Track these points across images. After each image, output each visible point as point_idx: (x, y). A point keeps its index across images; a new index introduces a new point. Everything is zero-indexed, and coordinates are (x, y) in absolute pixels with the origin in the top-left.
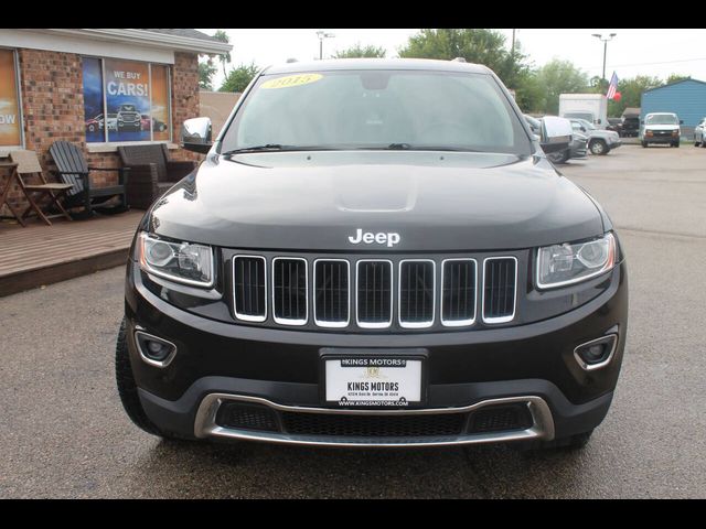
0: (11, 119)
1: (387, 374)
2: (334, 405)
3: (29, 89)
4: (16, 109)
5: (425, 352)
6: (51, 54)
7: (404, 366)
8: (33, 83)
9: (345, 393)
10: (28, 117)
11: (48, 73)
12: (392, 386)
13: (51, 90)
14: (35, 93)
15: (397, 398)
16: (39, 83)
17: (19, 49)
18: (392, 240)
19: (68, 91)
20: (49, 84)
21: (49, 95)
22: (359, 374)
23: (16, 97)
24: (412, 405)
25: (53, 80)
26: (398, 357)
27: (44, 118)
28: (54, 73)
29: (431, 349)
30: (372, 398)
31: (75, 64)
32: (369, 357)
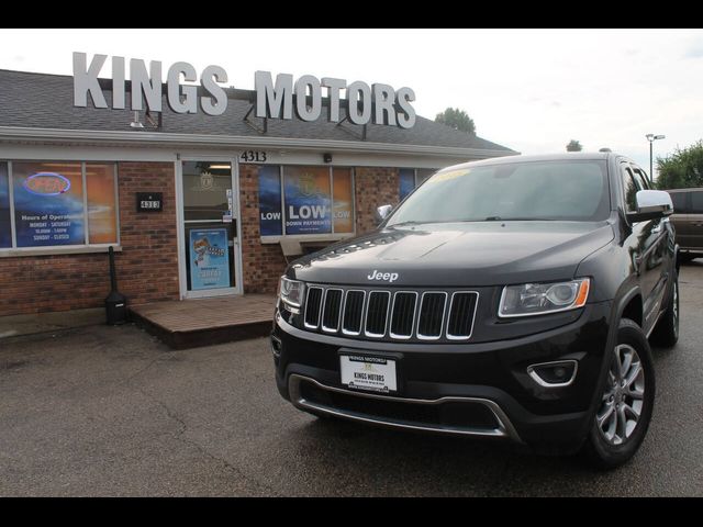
0: (347, 214)
1: (377, 369)
2: (346, 386)
3: (360, 193)
4: (350, 208)
5: (399, 356)
6: (376, 169)
7: (385, 363)
8: (362, 189)
9: (353, 379)
10: (358, 213)
11: (373, 182)
12: (380, 378)
13: (375, 193)
14: (364, 196)
15: (382, 387)
16: (368, 189)
17: (354, 167)
18: (393, 277)
19: (388, 193)
20: (374, 189)
21: (374, 197)
22: (360, 367)
23: (351, 199)
24: (392, 393)
25: (377, 186)
26: (382, 357)
27: (369, 213)
28: (378, 182)
29: (405, 353)
30: (368, 385)
31: (393, 175)
32: (365, 355)
